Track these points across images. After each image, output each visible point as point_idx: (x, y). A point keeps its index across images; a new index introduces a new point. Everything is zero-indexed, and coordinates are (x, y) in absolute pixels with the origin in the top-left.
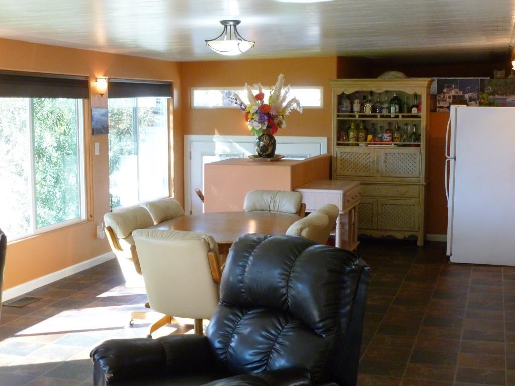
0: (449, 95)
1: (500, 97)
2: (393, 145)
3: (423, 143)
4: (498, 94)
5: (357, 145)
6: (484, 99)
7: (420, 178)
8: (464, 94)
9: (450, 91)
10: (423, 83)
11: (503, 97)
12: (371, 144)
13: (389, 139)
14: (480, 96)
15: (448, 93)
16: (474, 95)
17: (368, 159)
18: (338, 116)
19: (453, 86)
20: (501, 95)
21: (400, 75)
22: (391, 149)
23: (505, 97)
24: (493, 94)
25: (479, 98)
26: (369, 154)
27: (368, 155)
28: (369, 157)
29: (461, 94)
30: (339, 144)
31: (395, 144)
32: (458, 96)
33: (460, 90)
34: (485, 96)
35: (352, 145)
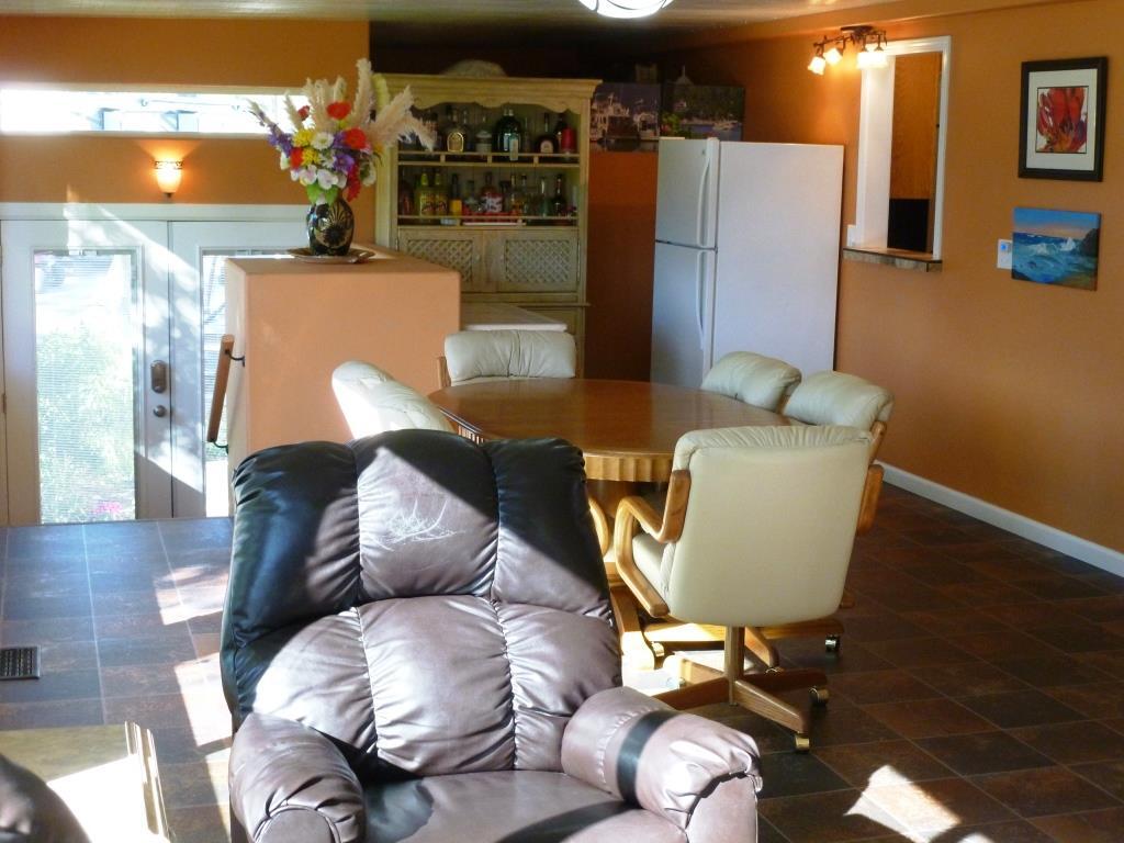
0: (602, 116)
1: (701, 122)
2: (520, 221)
3: (582, 217)
4: (698, 117)
5: (437, 223)
6: (670, 124)
7: (575, 292)
8: (632, 113)
9: (605, 106)
10: (585, 88)
11: (706, 122)
12: (470, 221)
13: (498, 208)
14: (665, 120)
15: (602, 112)
16: (652, 117)
17: (467, 254)
18: (400, 159)
19: (611, 97)
20: (703, 119)
21: (496, 69)
22: (515, 228)
23: (710, 123)
24: (689, 116)
25: (660, 122)
26: (471, 241)
27: (467, 245)
28: (471, 250)
29: (626, 113)
30: (401, 222)
31: (524, 221)
32: (621, 118)
33: (625, 106)
34: (673, 119)
35: (426, 223)
